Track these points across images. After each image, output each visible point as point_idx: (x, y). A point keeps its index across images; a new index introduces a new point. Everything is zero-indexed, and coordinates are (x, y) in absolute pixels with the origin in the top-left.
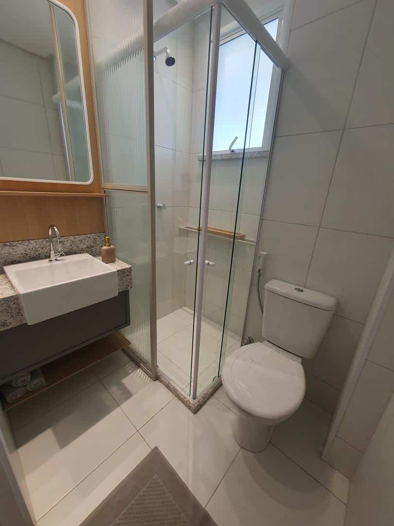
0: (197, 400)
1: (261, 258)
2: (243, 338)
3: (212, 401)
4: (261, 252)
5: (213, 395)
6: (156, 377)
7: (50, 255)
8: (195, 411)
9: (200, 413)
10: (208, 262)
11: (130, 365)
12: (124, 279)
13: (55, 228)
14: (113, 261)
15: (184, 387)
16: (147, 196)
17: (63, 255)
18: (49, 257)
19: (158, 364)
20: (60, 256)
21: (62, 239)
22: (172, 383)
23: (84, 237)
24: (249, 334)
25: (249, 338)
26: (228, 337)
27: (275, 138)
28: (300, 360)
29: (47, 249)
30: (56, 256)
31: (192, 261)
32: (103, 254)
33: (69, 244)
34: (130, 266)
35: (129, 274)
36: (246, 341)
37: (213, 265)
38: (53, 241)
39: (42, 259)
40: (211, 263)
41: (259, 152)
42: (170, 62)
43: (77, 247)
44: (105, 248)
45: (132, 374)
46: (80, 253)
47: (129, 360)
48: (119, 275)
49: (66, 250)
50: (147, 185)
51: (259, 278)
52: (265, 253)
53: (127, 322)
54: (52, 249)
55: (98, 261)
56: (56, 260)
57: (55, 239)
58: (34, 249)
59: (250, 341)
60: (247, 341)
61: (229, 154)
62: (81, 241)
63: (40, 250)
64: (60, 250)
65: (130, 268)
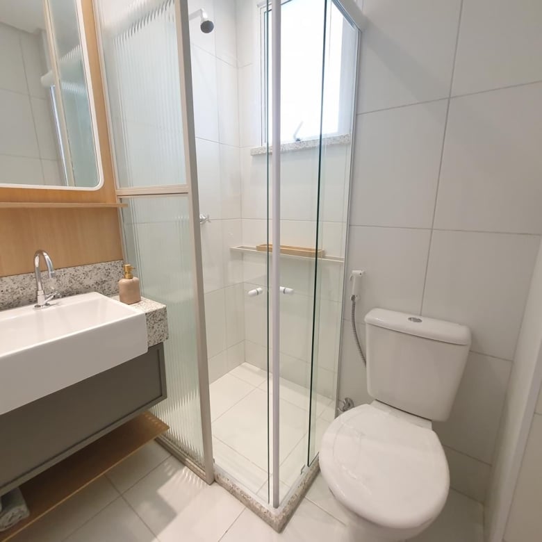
0: (280, 509)
1: (354, 280)
2: (338, 400)
3: (303, 506)
4: (354, 271)
5: (304, 497)
6: (213, 479)
7: (37, 298)
8: (281, 529)
9: (287, 529)
10: (283, 288)
11: (170, 462)
12: (156, 326)
13: (45, 254)
14: (138, 301)
15: (258, 489)
16: (186, 201)
17: (58, 298)
18: (36, 301)
19: (214, 457)
20: (52, 299)
21: (57, 272)
22: (238, 485)
23: (90, 267)
24: (346, 394)
25: (346, 399)
26: (318, 404)
27: (357, 115)
28: (430, 424)
29: (32, 289)
30: (46, 299)
31: (259, 289)
32: (122, 290)
33: (67, 280)
34: (165, 306)
35: (163, 317)
36: (343, 405)
37: (292, 293)
38: (42, 276)
39: (23, 305)
40: (289, 290)
41: (334, 139)
42: (207, 27)
43: (81, 284)
44: (124, 281)
45: (174, 478)
46: (85, 292)
47: (167, 455)
48: (147, 320)
49: (63, 289)
50: (185, 183)
51: (353, 307)
52: (359, 272)
53: (161, 395)
54: (40, 288)
55: (114, 302)
56: (47, 304)
57: (45, 274)
58: (10, 291)
59: (349, 405)
60: (345, 405)
61: (293, 144)
62: (86, 274)
63: (21, 292)
64: (53, 288)
65: (165, 309)
